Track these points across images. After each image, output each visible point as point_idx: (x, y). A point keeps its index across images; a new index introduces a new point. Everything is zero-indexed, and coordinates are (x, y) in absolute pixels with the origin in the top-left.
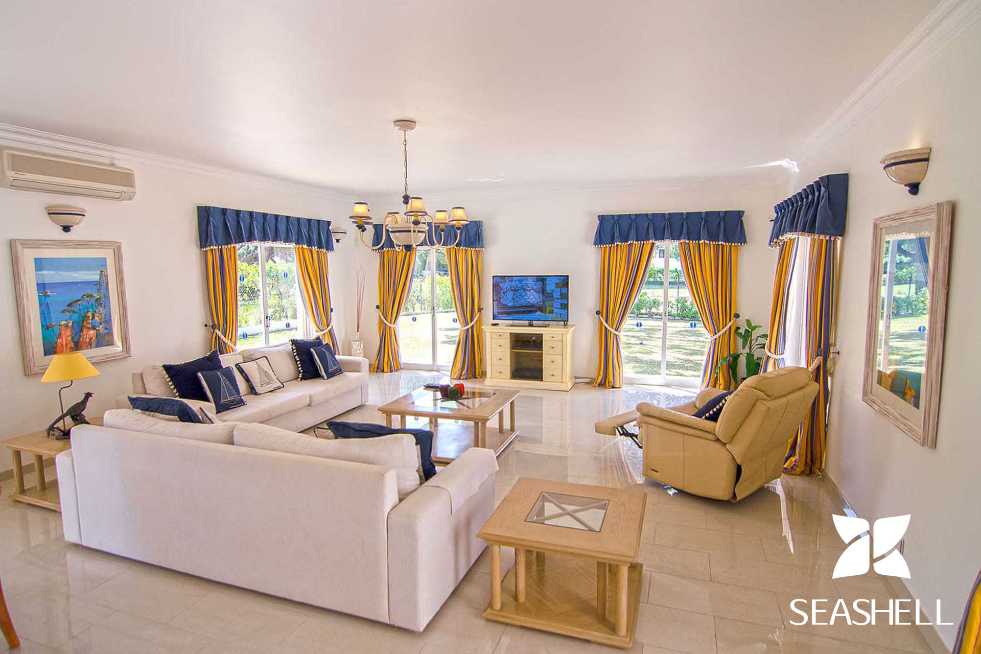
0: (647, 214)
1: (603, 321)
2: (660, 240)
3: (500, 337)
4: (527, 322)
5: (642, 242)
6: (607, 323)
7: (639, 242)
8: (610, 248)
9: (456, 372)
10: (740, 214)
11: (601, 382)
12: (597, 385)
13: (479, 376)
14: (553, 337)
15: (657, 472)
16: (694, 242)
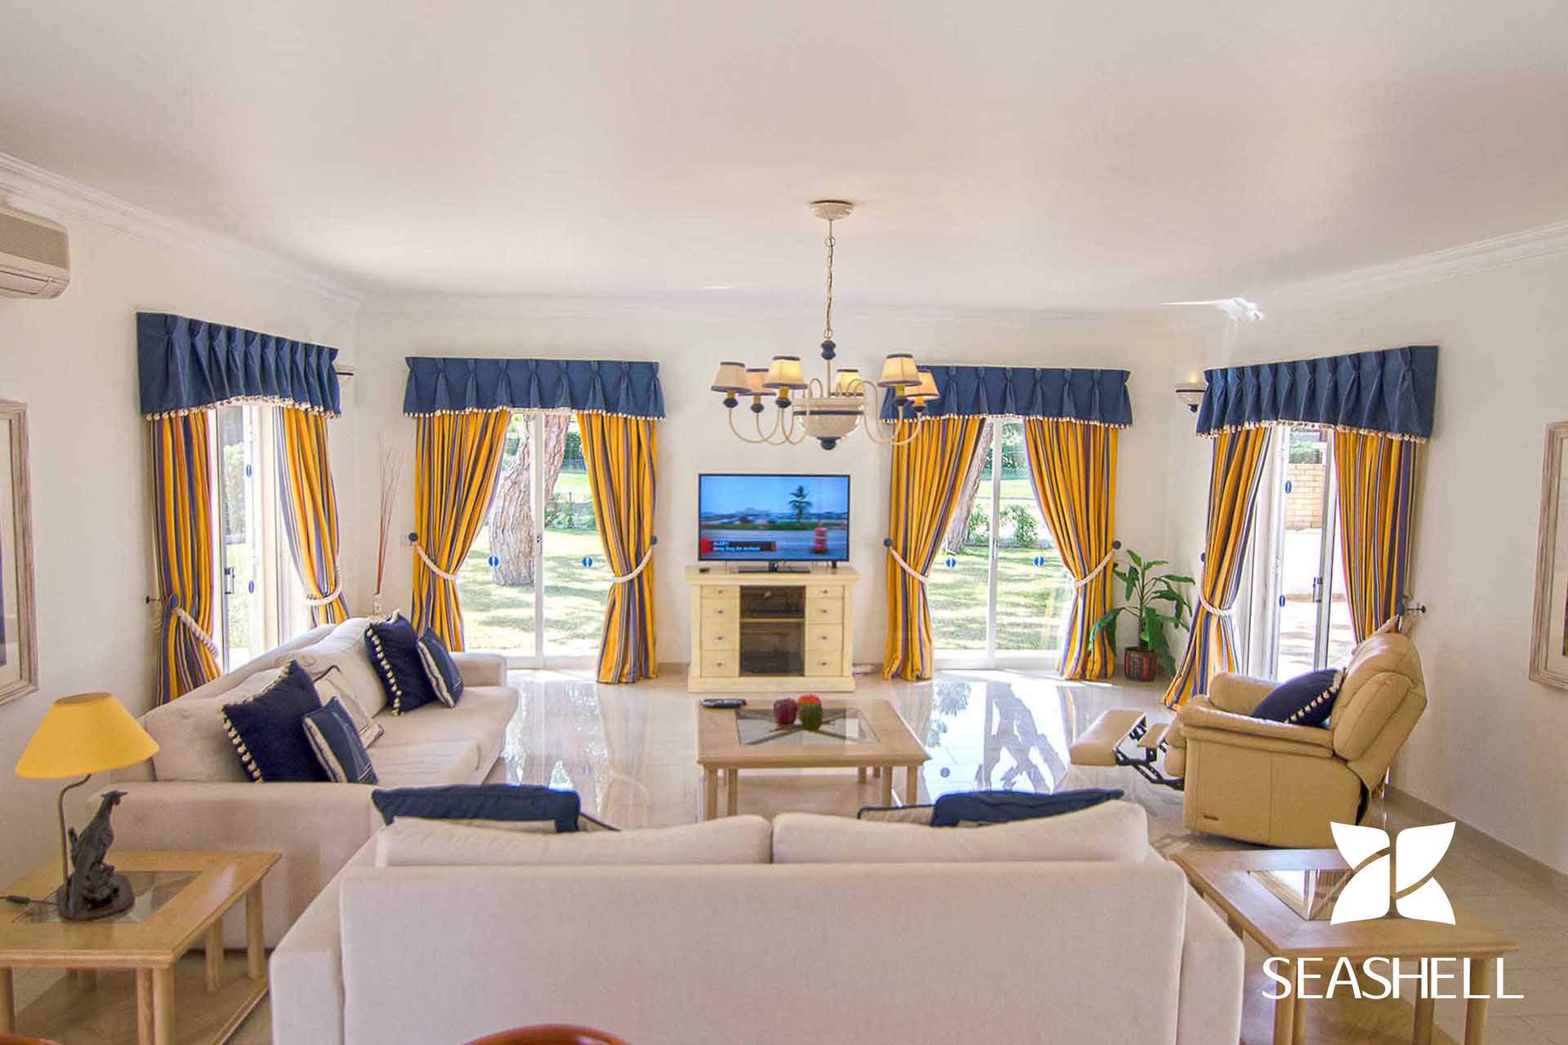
0: (976, 369)
1: (898, 557)
2: (995, 413)
3: (721, 595)
4: (766, 564)
5: (967, 417)
6: (905, 561)
7: (961, 417)
8: (911, 424)
9: (610, 669)
10: (1123, 376)
11: (898, 669)
12: (890, 677)
13: (654, 673)
14: (825, 592)
15: (1216, 819)
16: (1051, 419)
